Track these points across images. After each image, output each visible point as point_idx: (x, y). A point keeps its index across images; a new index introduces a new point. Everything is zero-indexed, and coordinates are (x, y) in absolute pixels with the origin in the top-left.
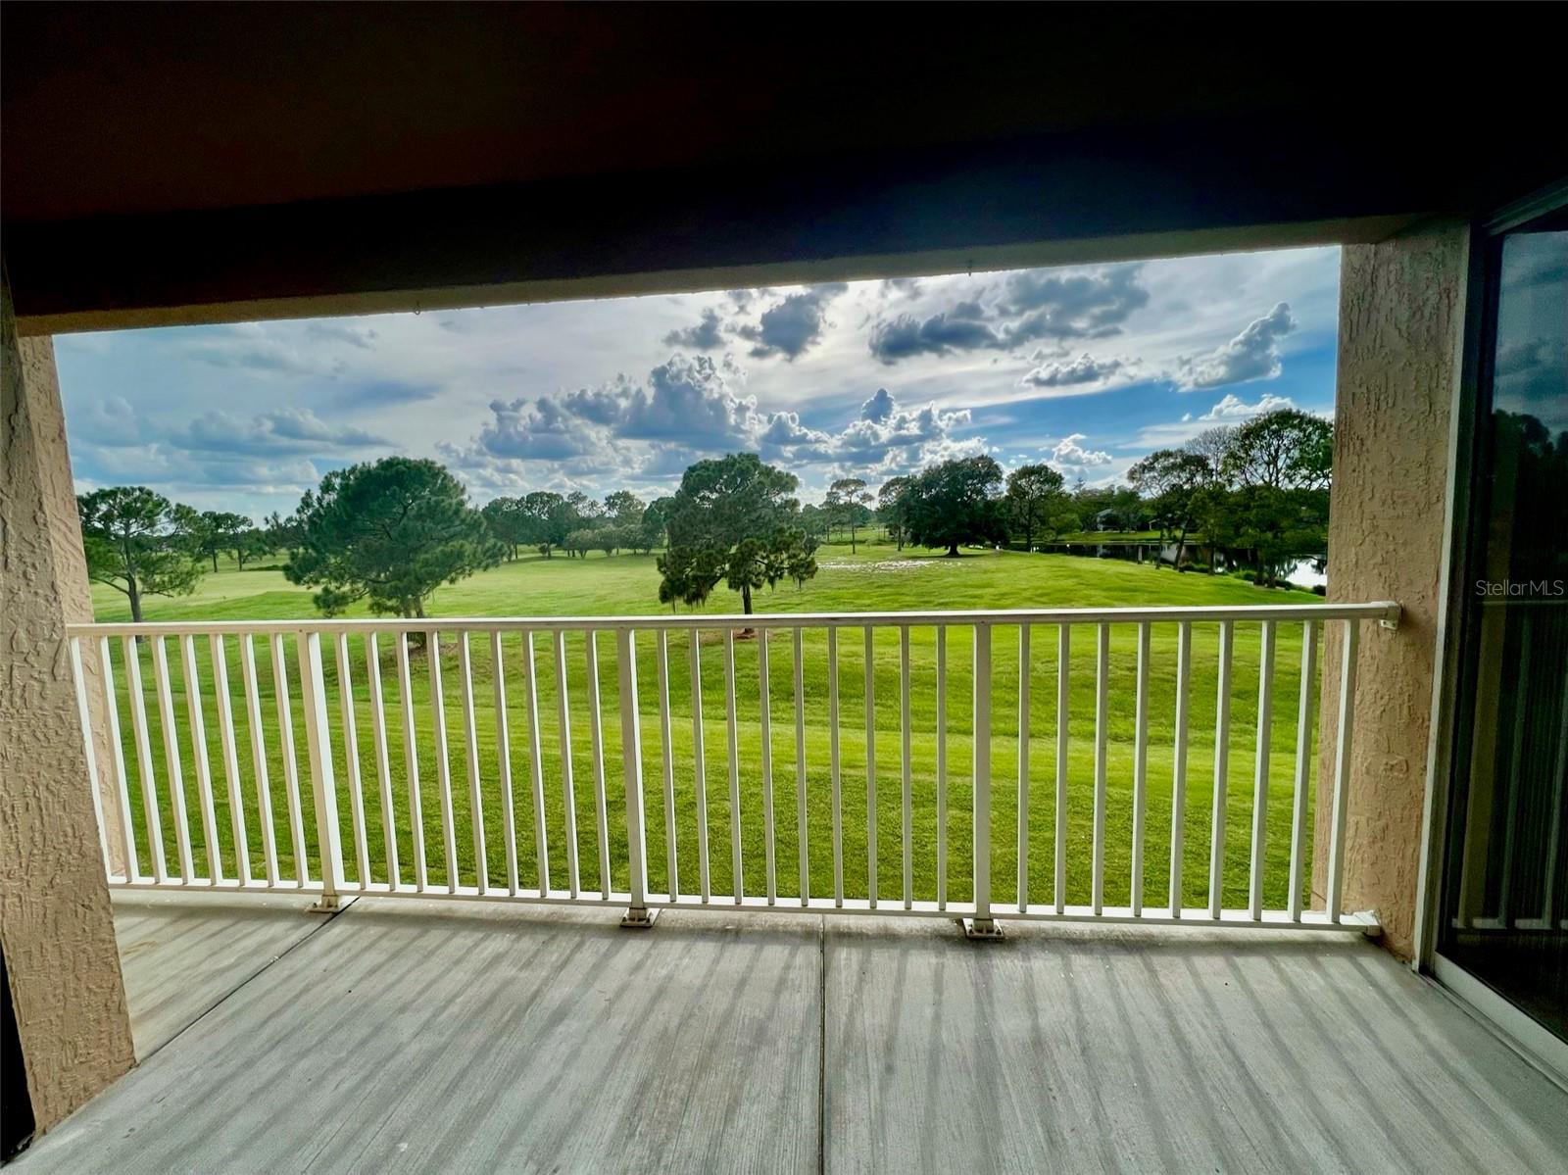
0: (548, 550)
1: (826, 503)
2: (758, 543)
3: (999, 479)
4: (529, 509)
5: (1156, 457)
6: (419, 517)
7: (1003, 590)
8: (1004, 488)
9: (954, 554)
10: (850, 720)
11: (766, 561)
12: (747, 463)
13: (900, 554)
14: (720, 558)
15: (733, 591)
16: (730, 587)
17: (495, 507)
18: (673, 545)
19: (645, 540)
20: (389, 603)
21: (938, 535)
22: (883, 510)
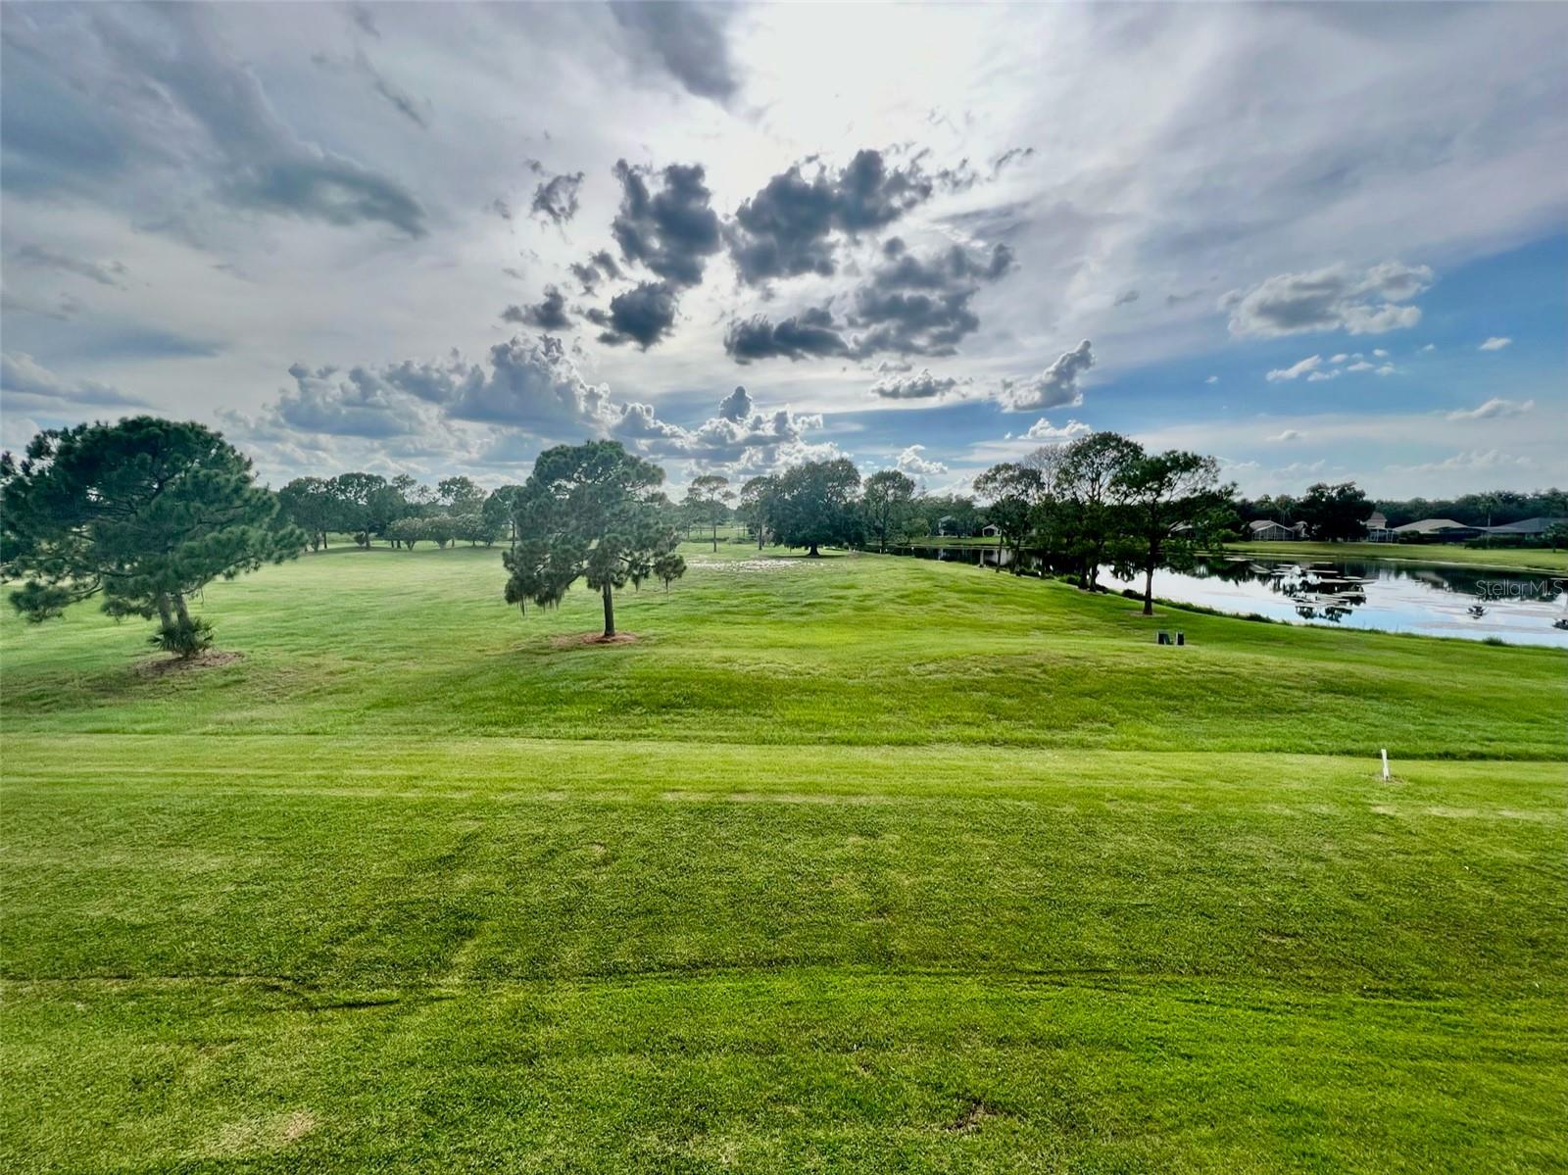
0: (367, 540)
1: (687, 499)
2: (622, 539)
3: (857, 483)
4: (343, 492)
5: (998, 469)
6: (181, 494)
7: (867, 591)
8: (861, 490)
9: (814, 554)
10: (728, 733)
11: (629, 559)
12: (609, 451)
13: (761, 553)
14: (579, 554)
15: (593, 591)
16: (590, 586)
17: (297, 489)
18: (523, 538)
19: (487, 531)
20: (134, 604)
21: (799, 535)
22: (746, 508)
